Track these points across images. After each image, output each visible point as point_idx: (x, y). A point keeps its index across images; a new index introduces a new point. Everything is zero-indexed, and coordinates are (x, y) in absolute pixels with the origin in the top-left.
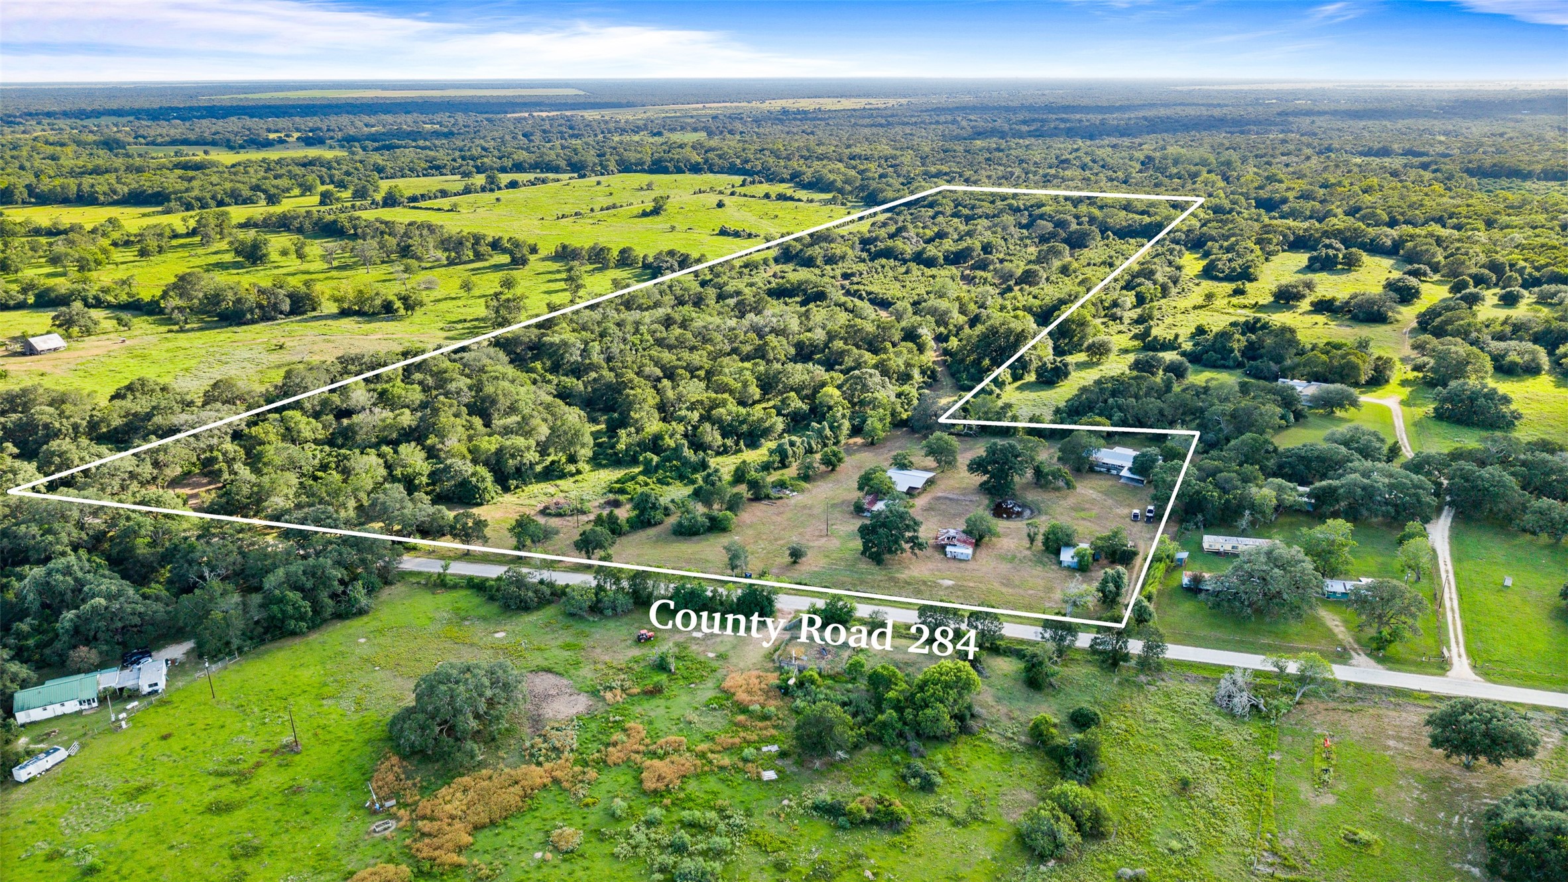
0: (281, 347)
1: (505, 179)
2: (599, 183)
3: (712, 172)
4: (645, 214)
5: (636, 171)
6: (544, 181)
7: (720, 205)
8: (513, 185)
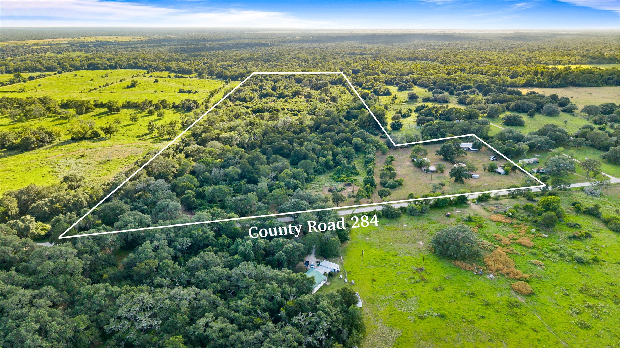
0: (83, 156)
1: (26, 75)
2: (76, 75)
3: (121, 68)
4: (128, 87)
5: (82, 69)
6: (45, 76)
7: (156, 81)
8: (32, 78)
